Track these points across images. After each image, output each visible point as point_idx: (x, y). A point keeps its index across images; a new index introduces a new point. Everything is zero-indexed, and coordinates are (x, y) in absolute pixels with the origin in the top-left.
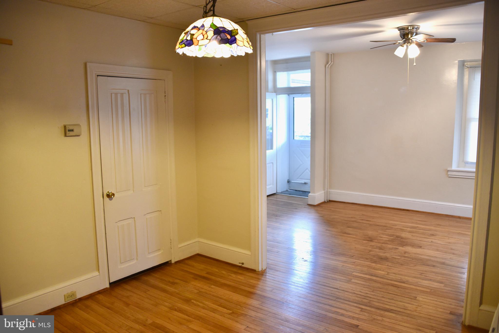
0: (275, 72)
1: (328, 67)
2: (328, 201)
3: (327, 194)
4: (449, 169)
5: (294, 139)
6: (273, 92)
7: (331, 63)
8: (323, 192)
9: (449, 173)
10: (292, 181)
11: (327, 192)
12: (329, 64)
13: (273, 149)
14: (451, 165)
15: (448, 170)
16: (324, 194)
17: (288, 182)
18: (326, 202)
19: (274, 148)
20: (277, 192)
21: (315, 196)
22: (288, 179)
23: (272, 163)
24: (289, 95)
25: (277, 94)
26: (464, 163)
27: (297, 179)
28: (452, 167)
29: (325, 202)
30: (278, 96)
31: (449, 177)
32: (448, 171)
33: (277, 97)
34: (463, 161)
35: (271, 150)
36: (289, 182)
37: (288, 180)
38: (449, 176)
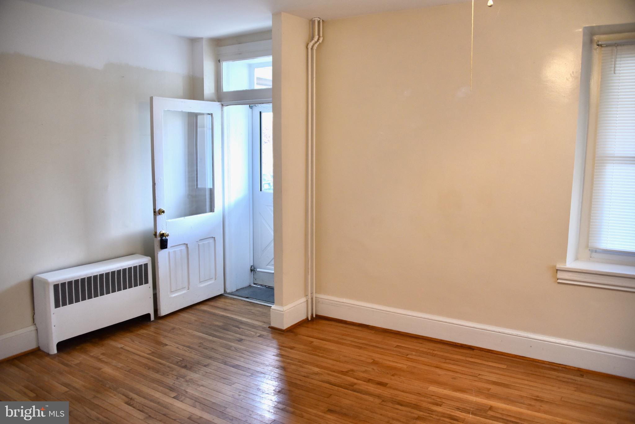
0: (218, 62)
1: (312, 49)
2: (314, 316)
3: (313, 302)
4: (559, 266)
5: (261, 190)
6: (214, 101)
7: (318, 40)
8: (303, 300)
9: (560, 275)
10: (258, 270)
11: (312, 299)
12: (313, 42)
13: (214, 212)
14: (563, 258)
15: (557, 268)
16: (304, 305)
17: (251, 270)
18: (310, 319)
19: (216, 209)
20: (225, 291)
21: (283, 312)
22: (252, 264)
23: (213, 239)
24: (251, 107)
25: (222, 105)
26: (590, 250)
27: (267, 266)
28: (565, 262)
29: (307, 319)
30: (225, 108)
31: (559, 283)
32: (557, 270)
33: (222, 110)
34: (587, 246)
35: (211, 213)
36: (253, 270)
37: (252, 266)
38: (559, 281)
